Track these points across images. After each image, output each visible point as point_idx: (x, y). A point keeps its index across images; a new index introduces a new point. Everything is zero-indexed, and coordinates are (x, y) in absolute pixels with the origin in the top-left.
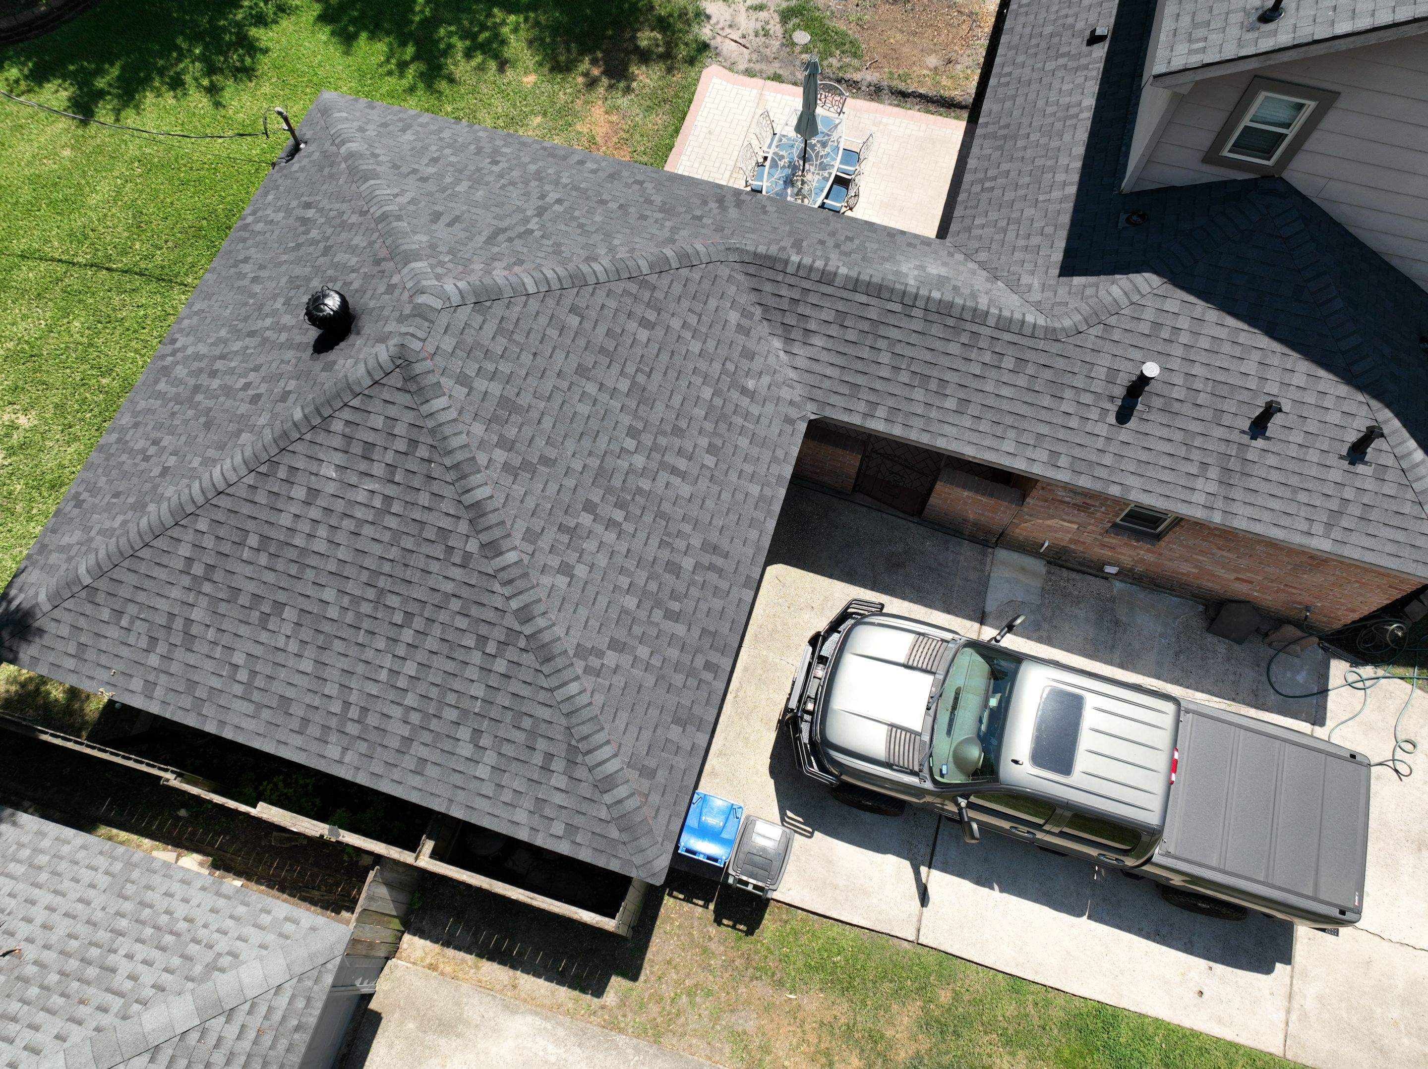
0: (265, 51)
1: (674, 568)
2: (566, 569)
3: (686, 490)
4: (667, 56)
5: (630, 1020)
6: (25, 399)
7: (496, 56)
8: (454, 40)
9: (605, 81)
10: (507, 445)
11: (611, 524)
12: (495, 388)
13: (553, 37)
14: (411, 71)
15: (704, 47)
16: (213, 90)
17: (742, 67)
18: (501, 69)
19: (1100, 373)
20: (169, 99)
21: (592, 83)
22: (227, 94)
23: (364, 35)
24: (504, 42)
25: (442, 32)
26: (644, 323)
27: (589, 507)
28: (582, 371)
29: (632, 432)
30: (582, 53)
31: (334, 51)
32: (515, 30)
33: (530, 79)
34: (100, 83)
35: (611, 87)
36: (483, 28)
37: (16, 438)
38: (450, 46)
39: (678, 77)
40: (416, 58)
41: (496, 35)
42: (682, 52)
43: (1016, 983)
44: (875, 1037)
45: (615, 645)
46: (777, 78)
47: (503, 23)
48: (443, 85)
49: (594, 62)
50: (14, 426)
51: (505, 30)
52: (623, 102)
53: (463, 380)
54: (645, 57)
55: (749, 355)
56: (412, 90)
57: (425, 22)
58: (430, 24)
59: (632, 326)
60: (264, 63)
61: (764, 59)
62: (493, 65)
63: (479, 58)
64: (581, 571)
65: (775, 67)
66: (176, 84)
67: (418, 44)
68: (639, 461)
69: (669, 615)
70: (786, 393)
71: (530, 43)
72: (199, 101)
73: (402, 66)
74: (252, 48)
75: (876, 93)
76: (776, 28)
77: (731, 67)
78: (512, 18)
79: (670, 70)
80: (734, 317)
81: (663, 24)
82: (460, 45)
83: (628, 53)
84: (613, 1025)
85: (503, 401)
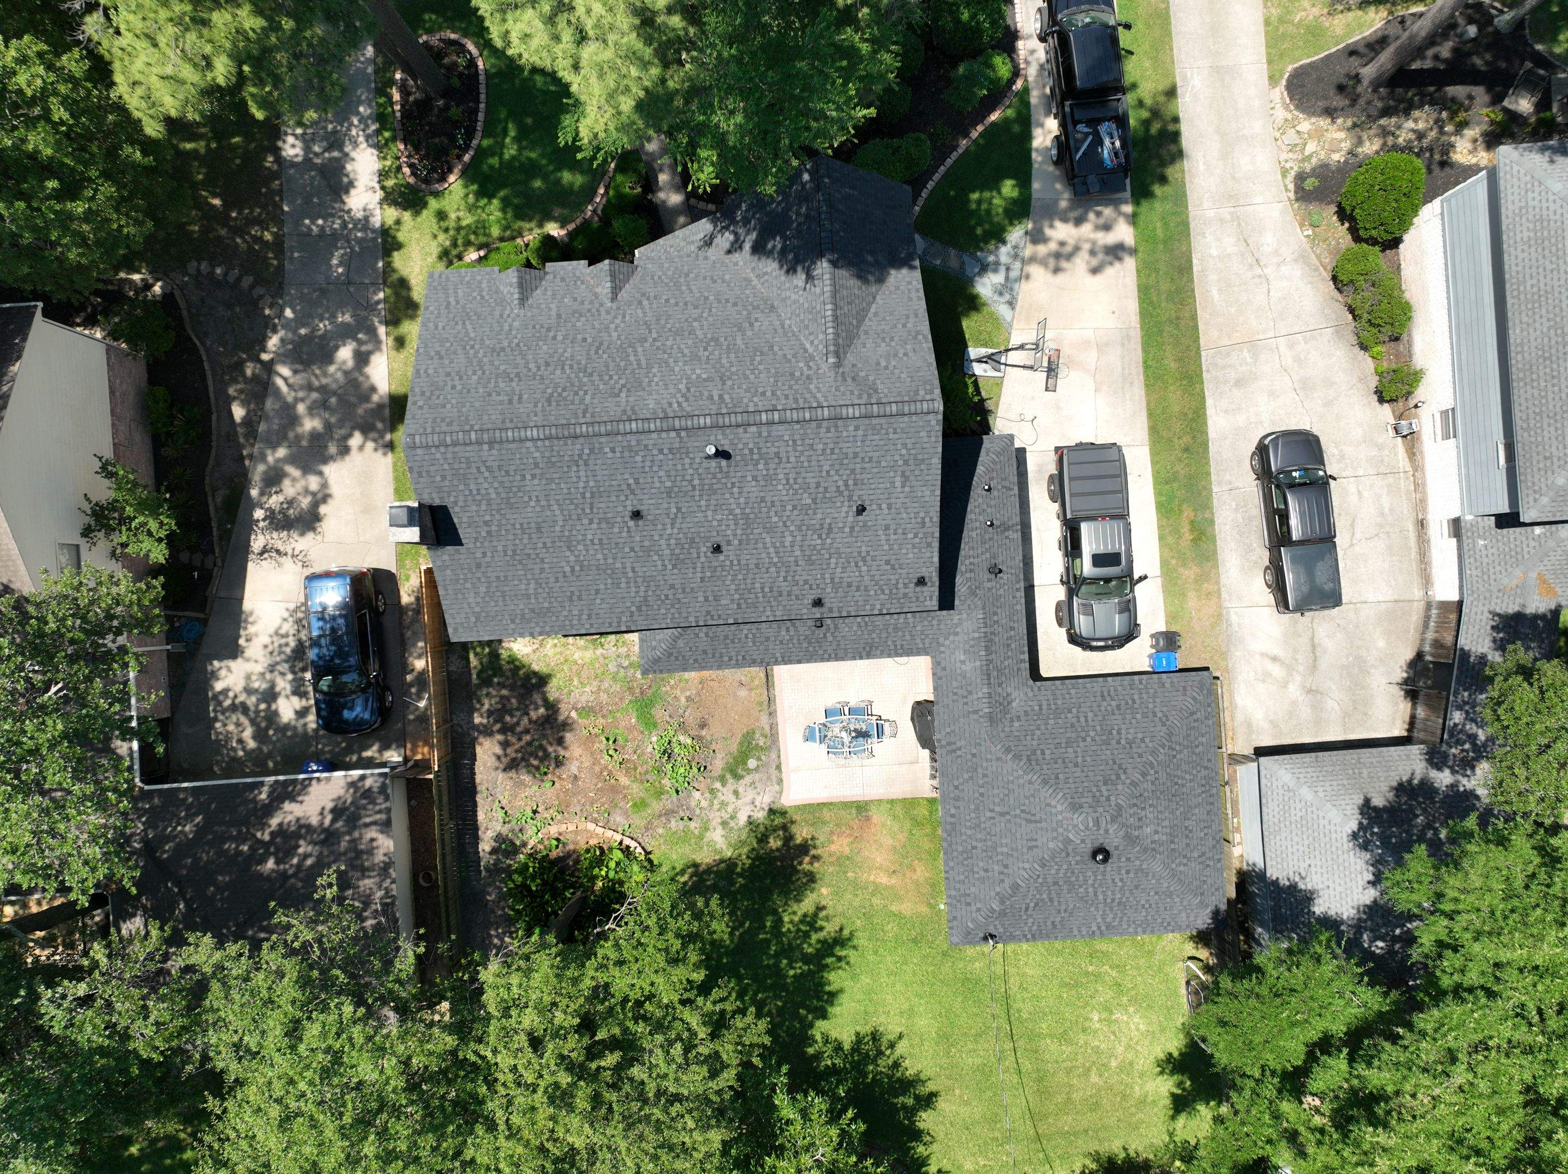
0: (857, 1034)
1: (1118, 707)
2: (1143, 740)
3: (1090, 715)
4: (784, 828)
5: (1223, 664)
6: (1087, 1024)
7: (815, 915)
8: (813, 941)
9: (813, 852)
10: (1118, 777)
11: (1119, 733)
12: (1103, 788)
13: (791, 891)
14: (842, 953)
15: (772, 811)
16: (892, 1045)
17: (777, 788)
18: (824, 908)
19: (989, 585)
20: (907, 1063)
21: (816, 858)
22: (892, 1037)
23: (827, 988)
24: (805, 915)
25: (810, 950)
26: (1043, 753)
27: (1118, 742)
28: (1076, 765)
29: (1084, 740)
30: (798, 871)
31: (844, 999)
32: (794, 913)
33: (824, 891)
34: (910, 1101)
35: (815, 847)
36: (799, 930)
37: (1104, 1015)
38: (819, 941)
39: (795, 817)
40: (833, 955)
41: (801, 922)
42: (778, 821)
43: (1161, 538)
44: (1196, 581)
45: (1155, 715)
46: (779, 767)
47: (791, 922)
48: (846, 933)
49: (800, 863)
50: (1100, 1021)
51: (796, 919)
52: (822, 838)
53: (1108, 799)
54: (789, 838)
55: (1026, 713)
56: (854, 947)
57: (805, 963)
58: (806, 959)
59: (1048, 757)
60: (865, 1029)
61: (769, 778)
62: (822, 914)
63: (820, 923)
64: (1140, 736)
65: (773, 770)
66: (896, 1065)
67: (823, 957)
68: (1092, 734)
69: (1134, 701)
70: (1030, 694)
71: (799, 901)
72: (901, 1048)
73: (840, 959)
74: (859, 1040)
75: (772, 714)
76: (748, 779)
77: (781, 793)
78: (786, 919)
79: (792, 822)
80: (1016, 724)
81: (763, 839)
82: (814, 937)
83: (789, 848)
84: (1227, 670)
85: (1105, 784)
